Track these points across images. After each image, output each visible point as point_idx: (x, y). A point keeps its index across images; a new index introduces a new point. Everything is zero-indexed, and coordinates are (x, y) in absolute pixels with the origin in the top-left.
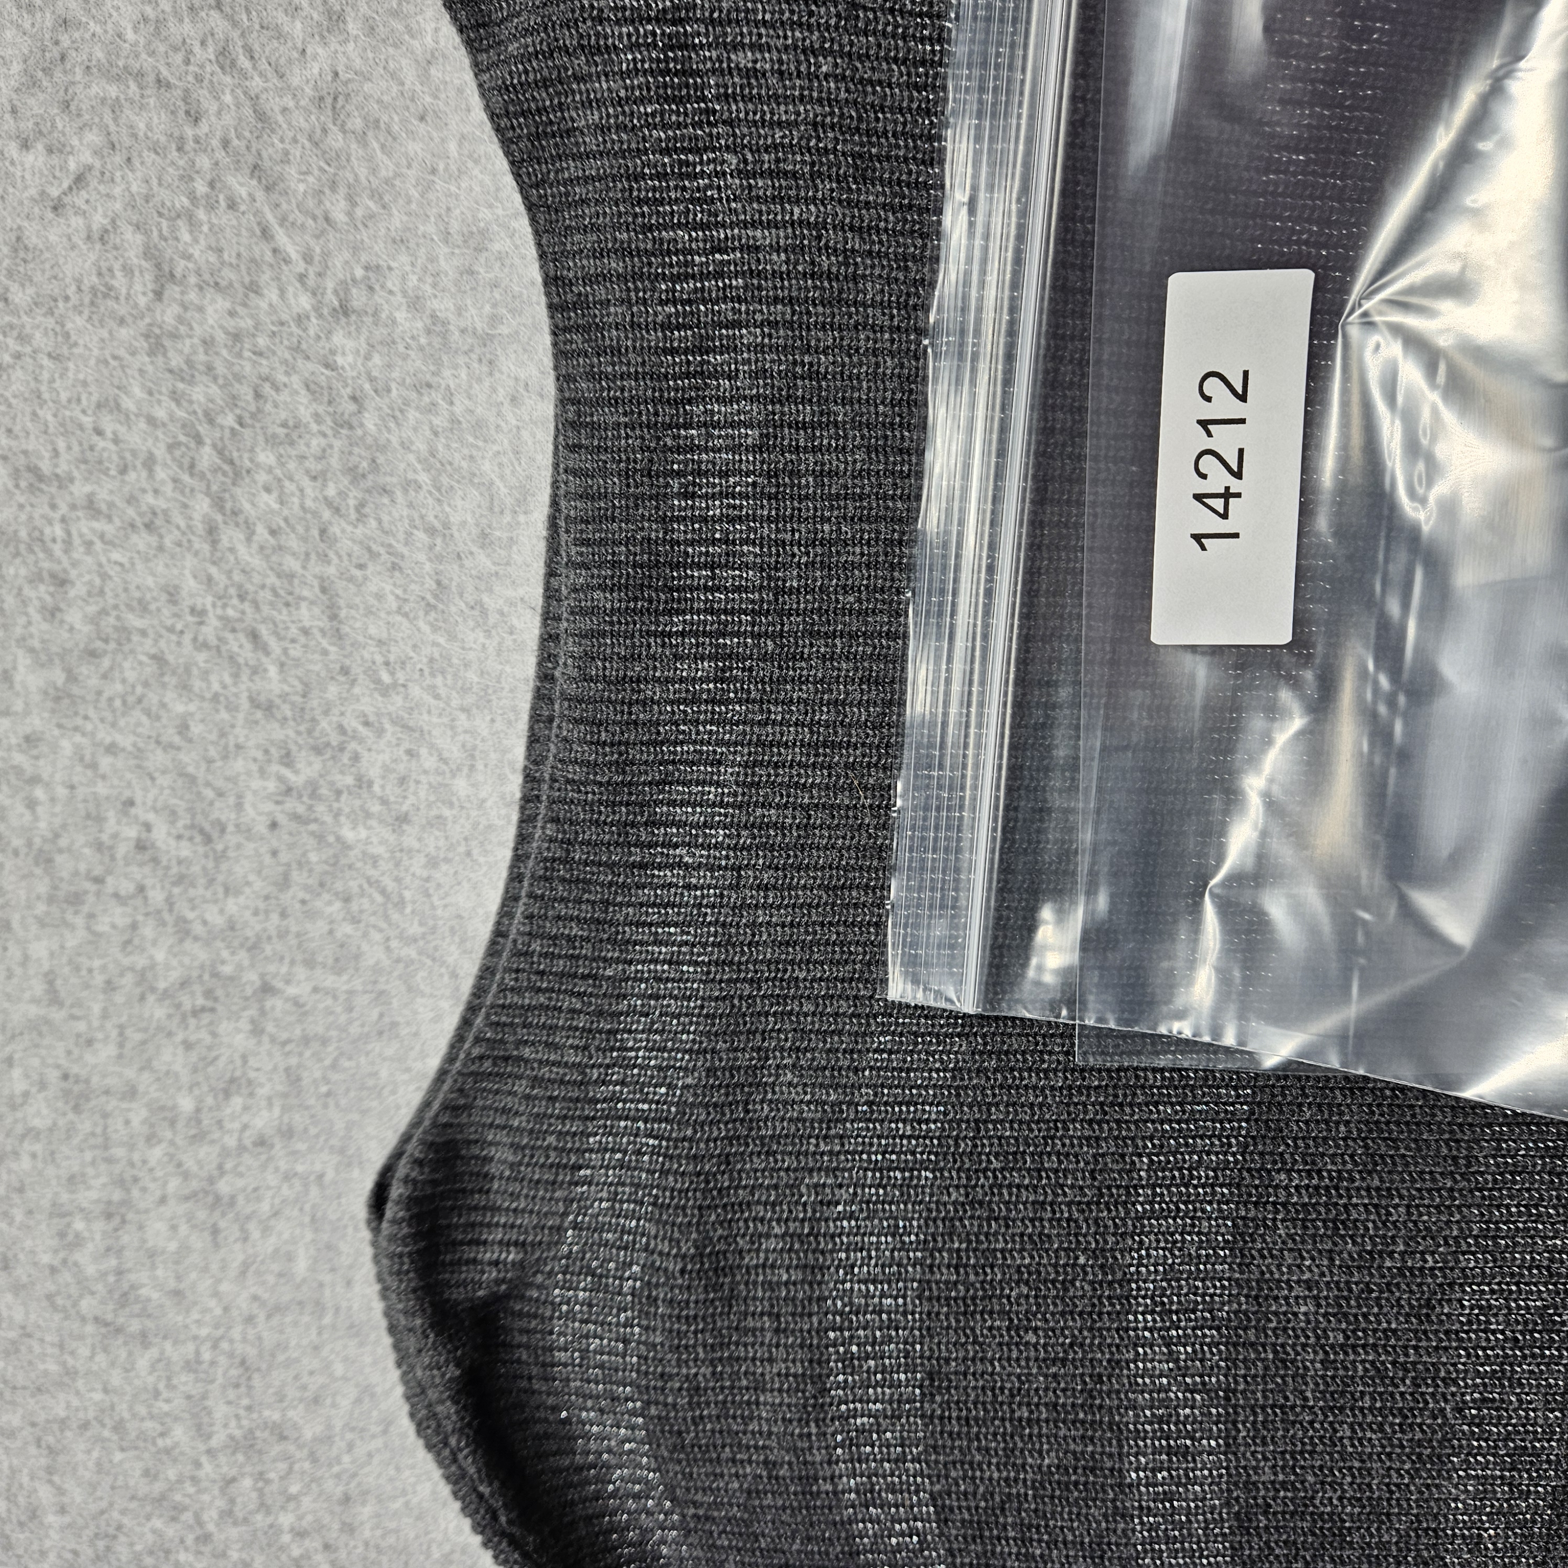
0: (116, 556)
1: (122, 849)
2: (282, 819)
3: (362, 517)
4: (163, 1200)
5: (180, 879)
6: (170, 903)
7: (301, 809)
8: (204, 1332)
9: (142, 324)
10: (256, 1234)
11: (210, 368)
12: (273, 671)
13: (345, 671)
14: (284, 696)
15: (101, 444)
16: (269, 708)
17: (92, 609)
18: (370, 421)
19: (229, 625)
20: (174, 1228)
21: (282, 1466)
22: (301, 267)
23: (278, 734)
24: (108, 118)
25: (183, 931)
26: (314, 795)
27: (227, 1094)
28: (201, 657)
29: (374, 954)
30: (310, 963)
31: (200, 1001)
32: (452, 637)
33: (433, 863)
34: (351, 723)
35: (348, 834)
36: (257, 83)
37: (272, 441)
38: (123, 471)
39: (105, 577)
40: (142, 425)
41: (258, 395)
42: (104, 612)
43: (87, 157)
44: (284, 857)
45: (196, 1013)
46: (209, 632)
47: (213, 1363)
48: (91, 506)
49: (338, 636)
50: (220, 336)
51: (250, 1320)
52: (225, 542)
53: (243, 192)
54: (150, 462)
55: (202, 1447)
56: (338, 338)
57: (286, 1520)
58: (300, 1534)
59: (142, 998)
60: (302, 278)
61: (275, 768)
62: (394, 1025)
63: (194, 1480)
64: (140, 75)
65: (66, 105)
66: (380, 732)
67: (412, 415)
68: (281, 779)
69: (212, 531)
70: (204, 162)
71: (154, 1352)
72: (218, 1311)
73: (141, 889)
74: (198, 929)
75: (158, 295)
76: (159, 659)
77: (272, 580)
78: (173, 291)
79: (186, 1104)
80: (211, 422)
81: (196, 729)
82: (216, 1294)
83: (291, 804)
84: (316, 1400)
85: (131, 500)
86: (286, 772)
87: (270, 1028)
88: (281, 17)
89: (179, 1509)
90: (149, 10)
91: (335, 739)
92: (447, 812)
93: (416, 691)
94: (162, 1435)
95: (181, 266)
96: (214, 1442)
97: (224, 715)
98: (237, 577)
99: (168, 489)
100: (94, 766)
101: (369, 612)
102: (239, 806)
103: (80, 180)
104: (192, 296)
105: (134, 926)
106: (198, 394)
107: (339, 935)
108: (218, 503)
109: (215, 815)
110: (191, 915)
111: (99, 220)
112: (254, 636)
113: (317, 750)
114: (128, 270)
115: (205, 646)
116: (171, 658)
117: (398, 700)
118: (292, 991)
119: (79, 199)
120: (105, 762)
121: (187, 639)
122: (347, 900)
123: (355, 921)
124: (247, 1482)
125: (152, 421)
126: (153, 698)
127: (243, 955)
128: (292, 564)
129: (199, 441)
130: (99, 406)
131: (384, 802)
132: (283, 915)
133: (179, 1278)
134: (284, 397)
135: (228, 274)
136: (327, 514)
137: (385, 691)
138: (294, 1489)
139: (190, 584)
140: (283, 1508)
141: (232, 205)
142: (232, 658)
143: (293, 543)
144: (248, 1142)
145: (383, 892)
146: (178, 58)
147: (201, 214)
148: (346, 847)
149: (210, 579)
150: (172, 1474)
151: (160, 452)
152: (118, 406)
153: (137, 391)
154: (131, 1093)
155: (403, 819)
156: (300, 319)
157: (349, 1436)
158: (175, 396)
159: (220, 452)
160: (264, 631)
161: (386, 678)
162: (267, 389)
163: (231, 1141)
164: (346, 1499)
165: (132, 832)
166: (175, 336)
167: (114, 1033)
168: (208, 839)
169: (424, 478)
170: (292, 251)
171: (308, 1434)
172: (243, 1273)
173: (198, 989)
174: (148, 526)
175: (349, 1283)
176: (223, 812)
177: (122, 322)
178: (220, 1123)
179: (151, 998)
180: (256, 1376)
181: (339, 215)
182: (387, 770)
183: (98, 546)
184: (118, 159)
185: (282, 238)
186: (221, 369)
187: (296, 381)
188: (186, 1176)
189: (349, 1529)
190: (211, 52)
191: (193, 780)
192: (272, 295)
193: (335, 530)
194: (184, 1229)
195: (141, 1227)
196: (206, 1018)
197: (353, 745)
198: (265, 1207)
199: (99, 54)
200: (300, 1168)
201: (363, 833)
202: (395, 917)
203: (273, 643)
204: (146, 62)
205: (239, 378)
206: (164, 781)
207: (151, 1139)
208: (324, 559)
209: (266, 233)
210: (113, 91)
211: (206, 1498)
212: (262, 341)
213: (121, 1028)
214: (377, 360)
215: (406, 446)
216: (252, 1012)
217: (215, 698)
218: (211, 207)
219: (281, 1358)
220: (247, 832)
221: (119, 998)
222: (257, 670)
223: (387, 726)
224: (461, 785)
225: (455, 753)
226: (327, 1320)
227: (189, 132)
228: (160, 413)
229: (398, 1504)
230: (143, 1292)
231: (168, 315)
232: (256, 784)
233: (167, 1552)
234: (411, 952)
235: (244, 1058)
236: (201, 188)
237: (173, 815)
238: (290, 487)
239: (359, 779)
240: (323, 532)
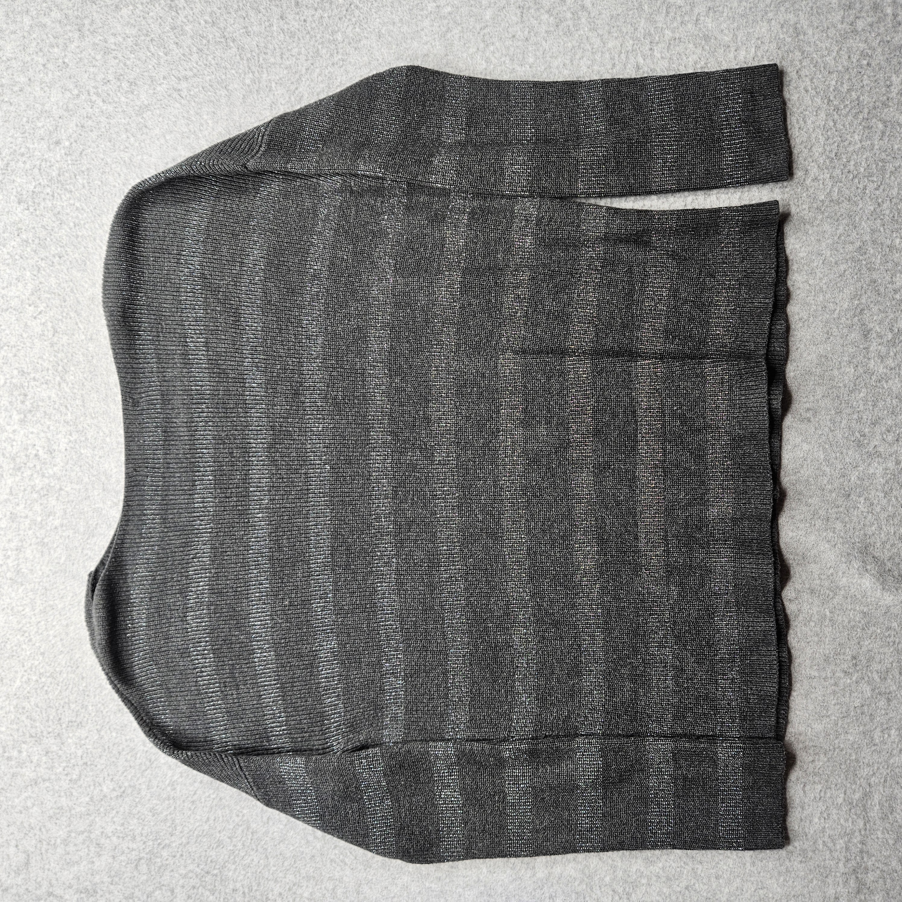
0: (39, 389)
1: (32, 456)
2: (68, 448)
3: (91, 381)
4: (31, 545)
5: (44, 463)
6: (41, 469)
7: (72, 446)
8: (37, 580)
9: (50, 341)
10: (52, 552)
11: (63, 350)
12: (69, 414)
13: (85, 414)
14: (71, 420)
15: (38, 365)
16: (68, 423)
17: (32, 401)
18: (94, 361)
19: (61, 404)
20: (32, 552)
21: (52, 617)
22: (83, 330)
23: (69, 428)
24: (47, 301)
25: (43, 476)
26: (76, 442)
27: (49, 516)
28: (54, 412)
29: (86, 480)
30: (71, 483)
31: (45, 493)
32: (108, 406)
33: (100, 457)
34: (85, 425)
35: (82, 451)
36: (77, 295)
37: (74, 365)
38: (42, 371)
39: (35, 394)
40: (47, 361)
41: (72, 356)
42: (34, 402)
43: (42, 308)
44: (68, 457)
45: (44, 496)
46: (56, 406)
47: (38, 589)
48: (34, 379)
49: (84, 406)
50: (66, 344)
51: (48, 576)
52: (62, 386)
53: (73, 316)
54: (48, 369)
55: (33, 613)
56: (90, 345)
57: (51, 632)
58: (55, 636)
59: (32, 492)
60: (83, 332)
61: (68, 436)
62: (89, 497)
63: (30, 623)
64: (54, 293)
65: (39, 298)
66: (91, 428)
67: (103, 360)
68: (69, 439)
69: (59, 384)
70: (66, 310)
71: (24, 587)
72: (41, 574)
73: (35, 466)
74: (47, 475)
75: (54, 335)
76: (45, 412)
77: (71, 394)
78: (57, 335)
79: (39, 519)
80: (62, 361)
81: (52, 428)
82: (41, 570)
83: (70, 444)
84: (62, 597)
85: (43, 377)
86: (70, 437)
87: (60, 498)
88: (84, 284)
89: (25, 632)
90: (58, 281)
91: (81, 429)
92: (104, 446)
93: (100, 418)
94: (23, 610)
95: (59, 330)
96: (36, 611)
97: (58, 424)
98: (64, 394)
99: (51, 375)
100: (28, 437)
101: (91, 401)
102: (59, 445)
103: (40, 313)
104: (61, 336)
105: (32, 475)
106: (59, 355)
107: (78, 475)
108: (61, 378)
109: (53, 447)
110: (45, 471)
111: (43, 321)
112: (66, 407)
113: (77, 432)
114: (48, 330)
115: (55, 409)
116: (48, 412)
117: (96, 421)
118: (66, 489)
119: (39, 316)
120: (30, 436)
121: (51, 408)
122: (81, 467)
123: (82, 471)
124: (43, 623)
125: (49, 361)
126: (42, 421)
127: (56, 481)
128: (75, 391)
129: (59, 365)
130: (39, 358)
131: (91, 443)
132: (66, 470)
133: (32, 566)
134: (77, 356)
135: (68, 332)
136: (84, 380)
137: (93, 418)
138: (54, 623)
139: (53, 395)
140: (51, 629)
141: (70, 318)
142: (61, 412)
143: (76, 387)
144: (53, 528)
145: (89, 465)
146: (63, 290)
147: (64, 320)
148: (82, 454)
149: (58, 395)
150: (24, 622)
151: (50, 367)
152: (42, 358)
153: (47, 355)
154: (26, 517)
155: (95, 447)
156: (82, 341)
157: (70, 607)
158: (55, 356)
159: (63, 367)
160: (68, 406)
161: (93, 415)
162: (74, 354)
163: (49, 528)
164: (67, 625)
165: (34, 452)
166: (56, 344)
167: (24, 502)
168: (51, 453)
169: (105, 373)
170: (82, 327)
171: (60, 606)
172: (48, 563)
173: (45, 490)
174: (46, 383)
175: (73, 564)
176: (55, 447)
177: (45, 341)
178: (46, 523)
179: (34, 492)
180: (48, 592)
181: (92, 321)
182: (92, 436)
183: (35, 387)
184: (48, 309)
185: (80, 325)
186: (65, 350)
187: (80, 353)
188: (37, 538)
189: (67, 634)
190: (69, 289)
191: (49, 439)
192: (77, 336)
193: (85, 384)
194: (35, 552)
195: (24, 552)
196: (46, 497)
197: (85, 431)
198: (55, 545)
199: (47, 289)
200: (64, 534)
201: (86, 451)
202: (91, 470)
203: (70, 409)
204: (56, 291)
205: (68, 352)
206: (43, 440)
207: (30, 529)
208: (83, 390)
209: (77, 324)
210: (49, 296)
211: (32, 628)
212: (74, 345)
213: (26, 500)
214: (97, 349)
215: (101, 366)
216: (57, 495)
217: (56, 421)
218: (66, 318)
219: (55, 586)
220: (60, 451)
221: (26, 492)
222: (66, 414)
223: (93, 426)
224: (108, 439)
225: (107, 432)
226: (67, 575)
227: (63, 304)
228: (51, 359)
229: (79, 626)
230: (23, 570)
231: (55, 339)
232: (63, 440)
233: (20, 645)
234: (94, 478)
235: (54, 506)
236: (64, 314)
237: (44, 447)
238: (77, 375)
239: (86, 438)
240: (83, 384)
